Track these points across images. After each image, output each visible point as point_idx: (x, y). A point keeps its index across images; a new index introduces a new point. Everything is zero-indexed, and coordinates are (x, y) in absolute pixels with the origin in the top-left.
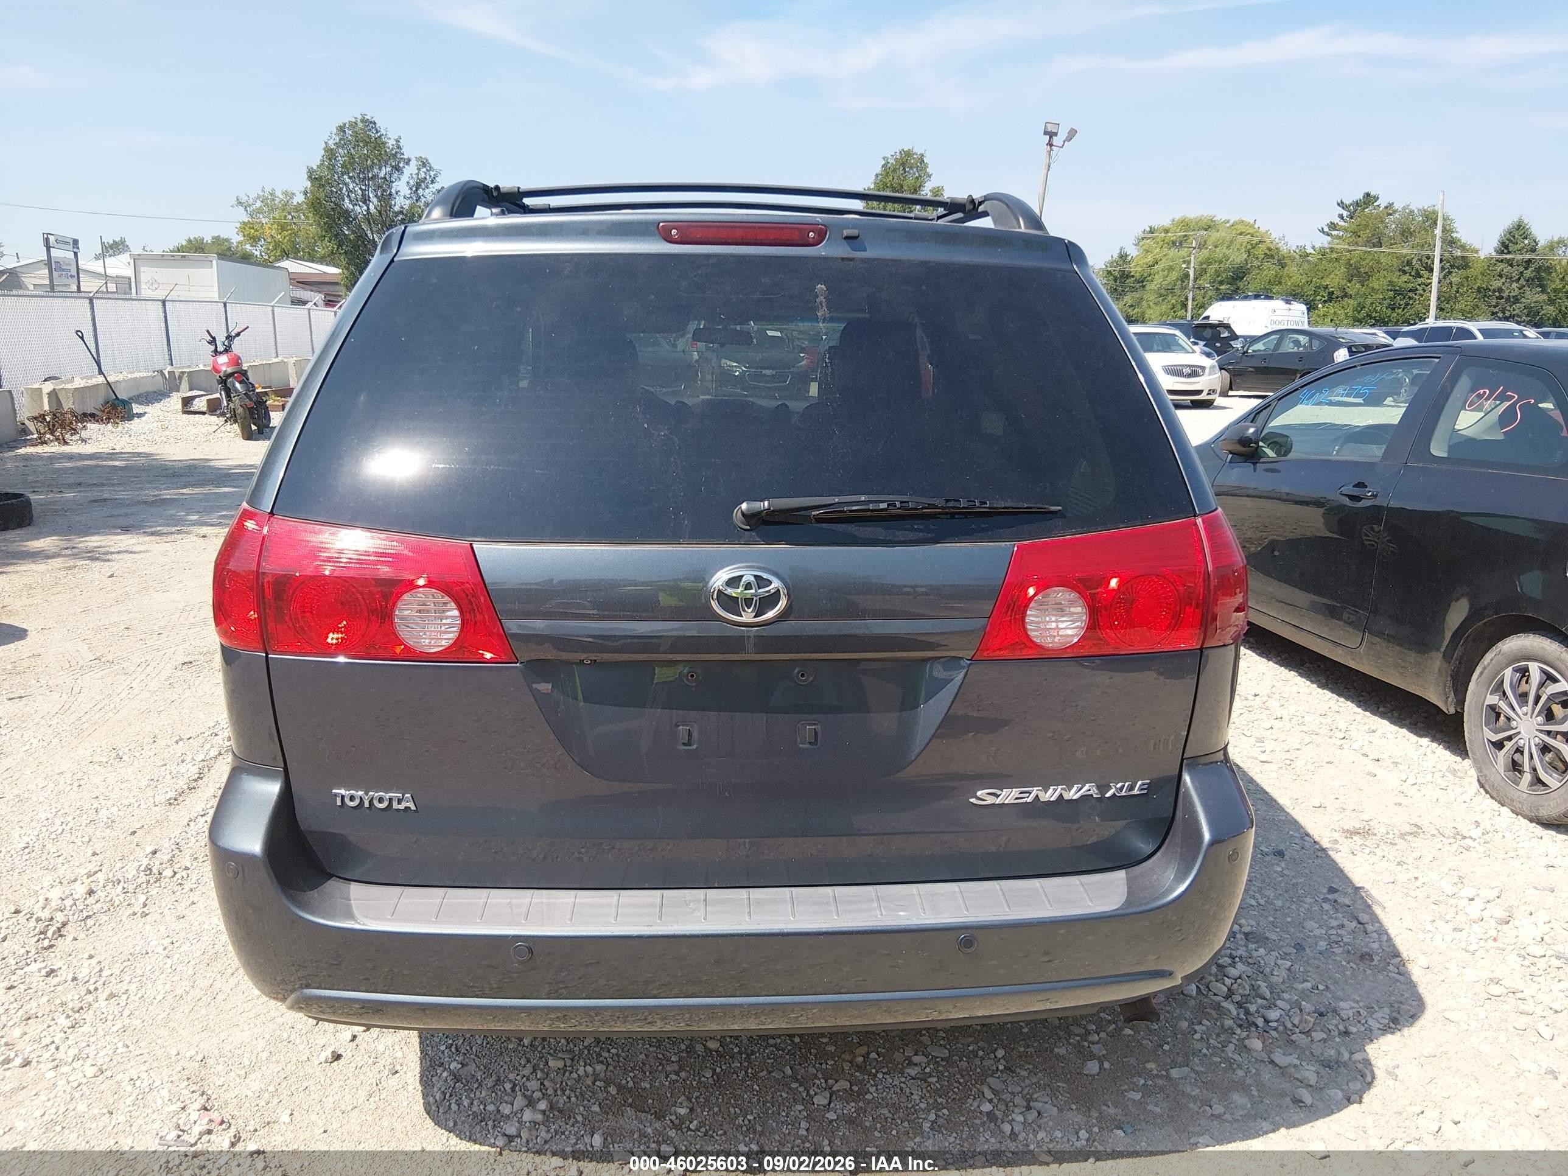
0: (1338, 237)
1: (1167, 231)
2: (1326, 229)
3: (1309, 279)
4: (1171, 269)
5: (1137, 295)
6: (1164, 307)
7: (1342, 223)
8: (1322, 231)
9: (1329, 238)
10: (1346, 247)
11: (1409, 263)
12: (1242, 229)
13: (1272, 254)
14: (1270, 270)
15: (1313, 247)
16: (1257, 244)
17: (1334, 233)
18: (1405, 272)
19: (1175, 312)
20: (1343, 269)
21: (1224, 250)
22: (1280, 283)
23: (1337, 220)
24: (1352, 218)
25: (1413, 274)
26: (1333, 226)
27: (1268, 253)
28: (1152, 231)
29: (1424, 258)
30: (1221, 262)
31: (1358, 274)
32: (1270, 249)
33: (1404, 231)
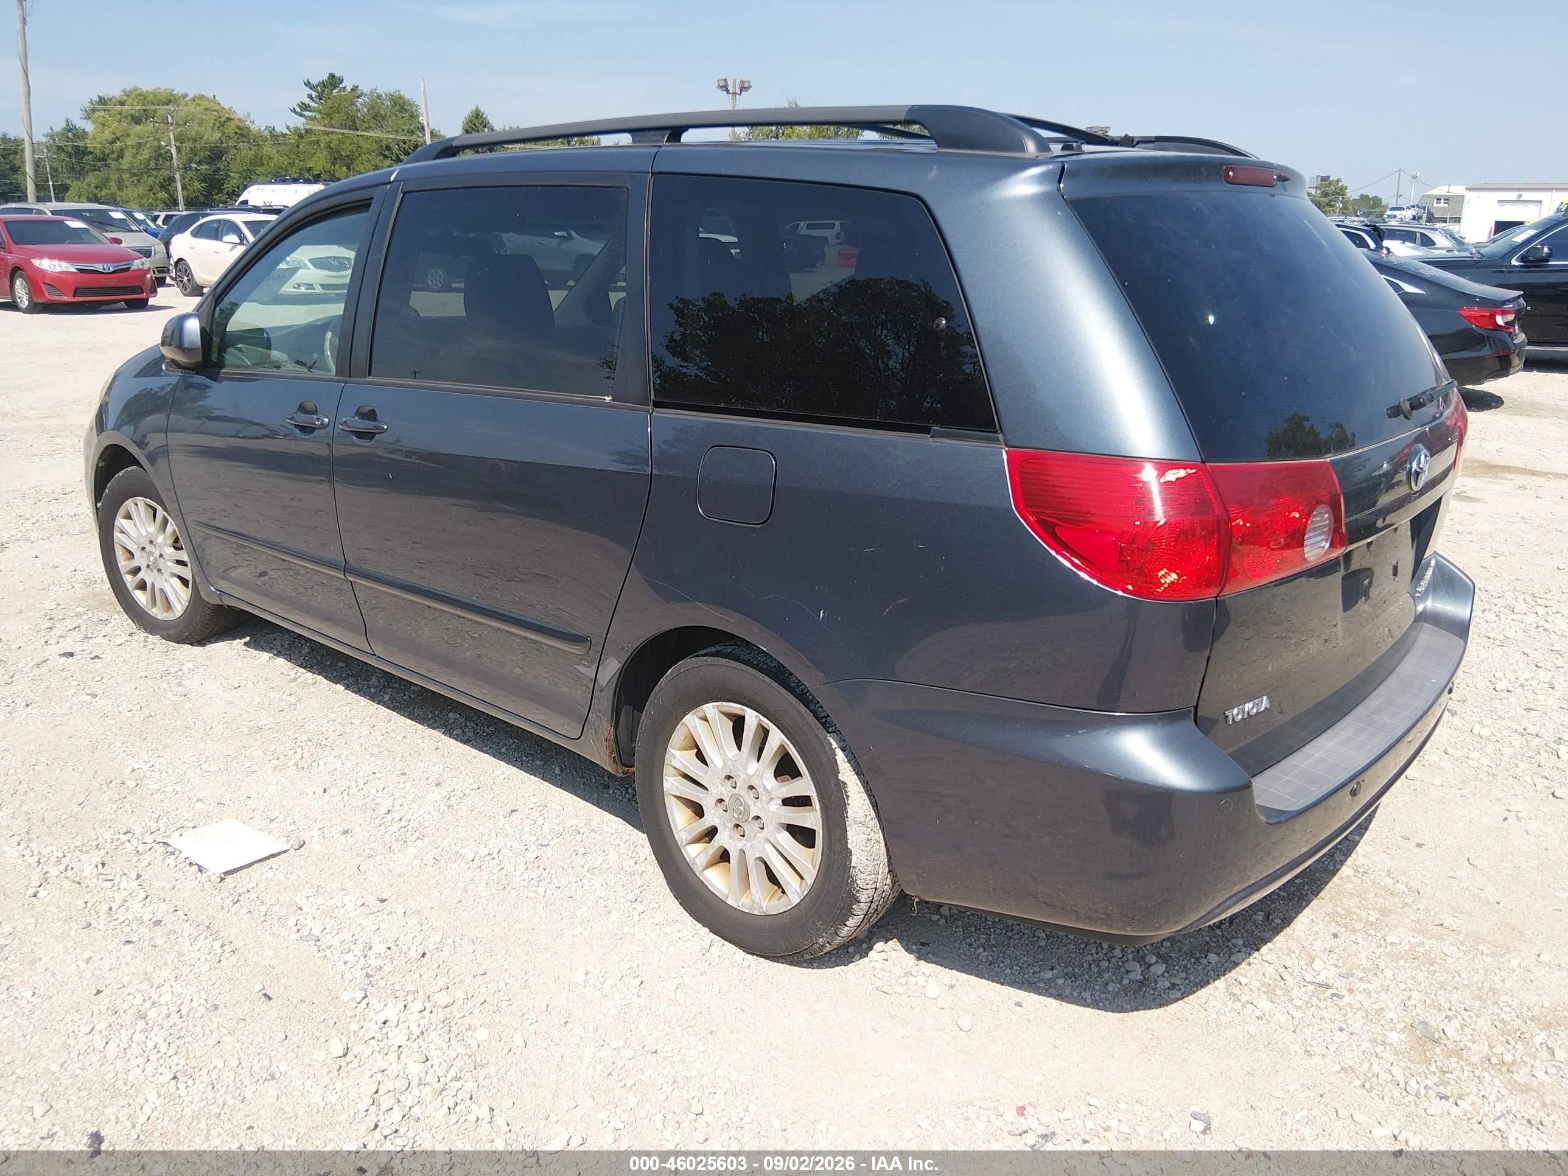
0: (314, 119)
1: (122, 103)
2: (298, 110)
3: (291, 161)
4: (139, 146)
5: (101, 174)
6: (141, 190)
7: (313, 104)
8: (294, 111)
9: (303, 120)
10: (322, 129)
11: (388, 148)
12: (208, 106)
13: (243, 133)
14: (247, 152)
15: (288, 128)
16: (225, 122)
17: (307, 113)
18: (386, 157)
19: (154, 194)
20: (325, 153)
21: (196, 128)
22: (262, 164)
23: (307, 101)
24: (321, 99)
25: (394, 158)
26: (305, 107)
27: (239, 132)
28: (102, 101)
29: (401, 143)
30: (195, 140)
31: (341, 157)
32: (240, 128)
33: (376, 115)
